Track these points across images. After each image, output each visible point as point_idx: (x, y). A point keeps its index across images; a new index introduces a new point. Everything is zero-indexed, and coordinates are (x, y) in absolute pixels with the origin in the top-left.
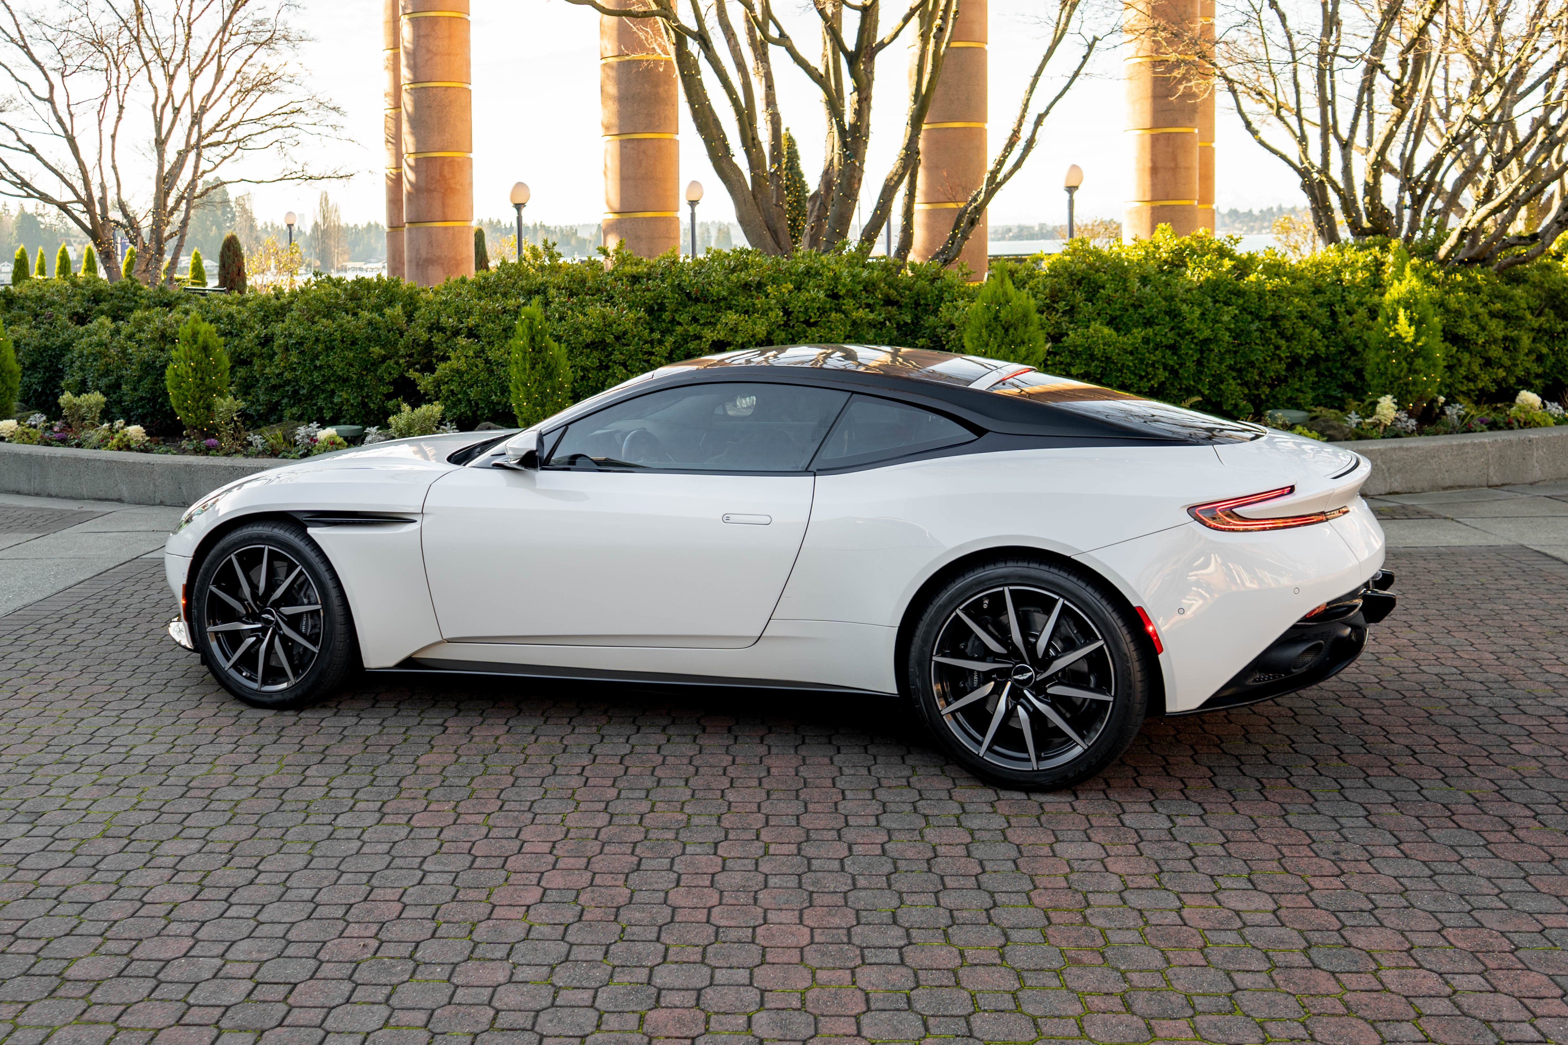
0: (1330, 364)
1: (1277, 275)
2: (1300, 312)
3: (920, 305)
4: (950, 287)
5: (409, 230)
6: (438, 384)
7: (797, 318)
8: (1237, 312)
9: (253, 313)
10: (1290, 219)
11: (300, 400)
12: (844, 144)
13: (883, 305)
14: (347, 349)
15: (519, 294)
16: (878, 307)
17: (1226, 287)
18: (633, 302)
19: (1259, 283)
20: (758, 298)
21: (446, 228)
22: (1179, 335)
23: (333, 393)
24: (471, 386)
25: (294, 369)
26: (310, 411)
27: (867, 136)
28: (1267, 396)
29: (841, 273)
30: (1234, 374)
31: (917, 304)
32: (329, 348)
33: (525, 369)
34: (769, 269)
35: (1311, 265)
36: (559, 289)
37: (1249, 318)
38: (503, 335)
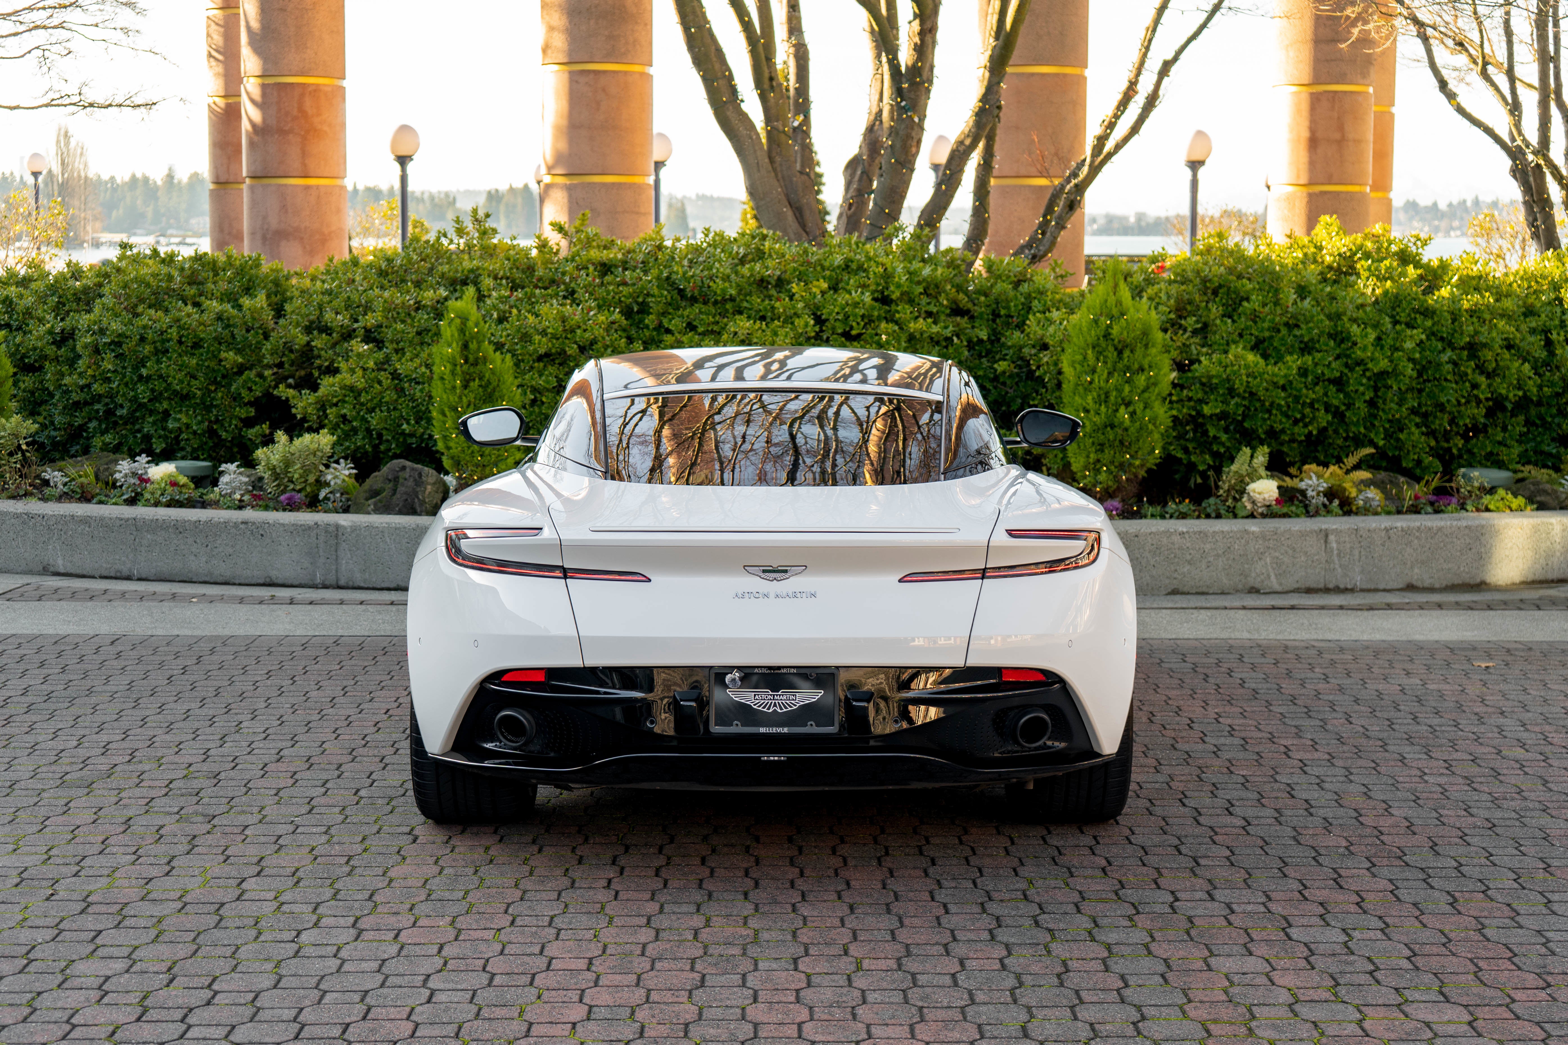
0: (1543, 410)
1: (1477, 289)
2: (1506, 339)
3: (999, 316)
4: (1041, 293)
5: (252, 188)
6: (322, 406)
7: (834, 328)
8: (1423, 337)
9: (42, 299)
10: (1492, 216)
11: (116, 423)
12: (899, 92)
13: (949, 315)
14: (186, 353)
15: (438, 283)
16: (943, 317)
17: (1410, 303)
18: (603, 299)
19: (1454, 300)
20: (778, 299)
21: (307, 188)
22: (1346, 365)
23: (166, 414)
24: (372, 410)
25: (108, 380)
26: (131, 441)
27: (931, 82)
28: (1459, 450)
29: (894, 269)
30: (1418, 420)
31: (996, 315)
32: (161, 352)
33: (454, 387)
34: (793, 261)
35: (1522, 278)
36: (496, 278)
37: (1440, 345)
38: (417, 340)
